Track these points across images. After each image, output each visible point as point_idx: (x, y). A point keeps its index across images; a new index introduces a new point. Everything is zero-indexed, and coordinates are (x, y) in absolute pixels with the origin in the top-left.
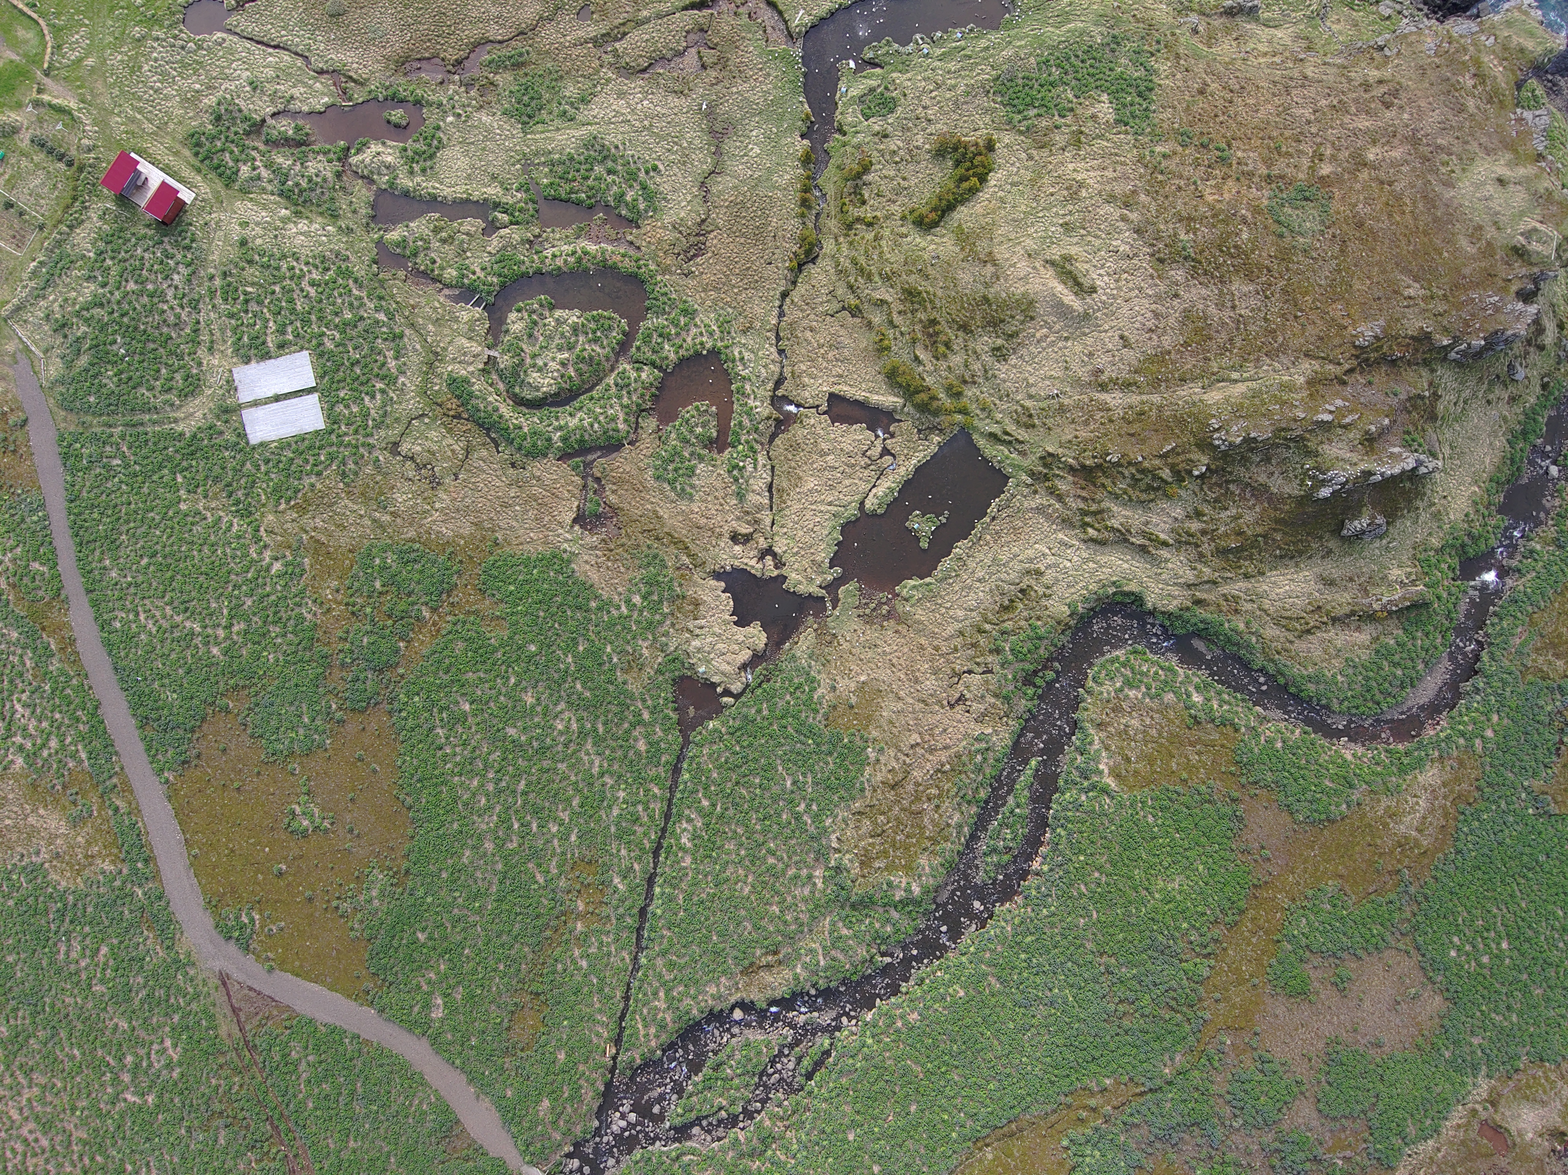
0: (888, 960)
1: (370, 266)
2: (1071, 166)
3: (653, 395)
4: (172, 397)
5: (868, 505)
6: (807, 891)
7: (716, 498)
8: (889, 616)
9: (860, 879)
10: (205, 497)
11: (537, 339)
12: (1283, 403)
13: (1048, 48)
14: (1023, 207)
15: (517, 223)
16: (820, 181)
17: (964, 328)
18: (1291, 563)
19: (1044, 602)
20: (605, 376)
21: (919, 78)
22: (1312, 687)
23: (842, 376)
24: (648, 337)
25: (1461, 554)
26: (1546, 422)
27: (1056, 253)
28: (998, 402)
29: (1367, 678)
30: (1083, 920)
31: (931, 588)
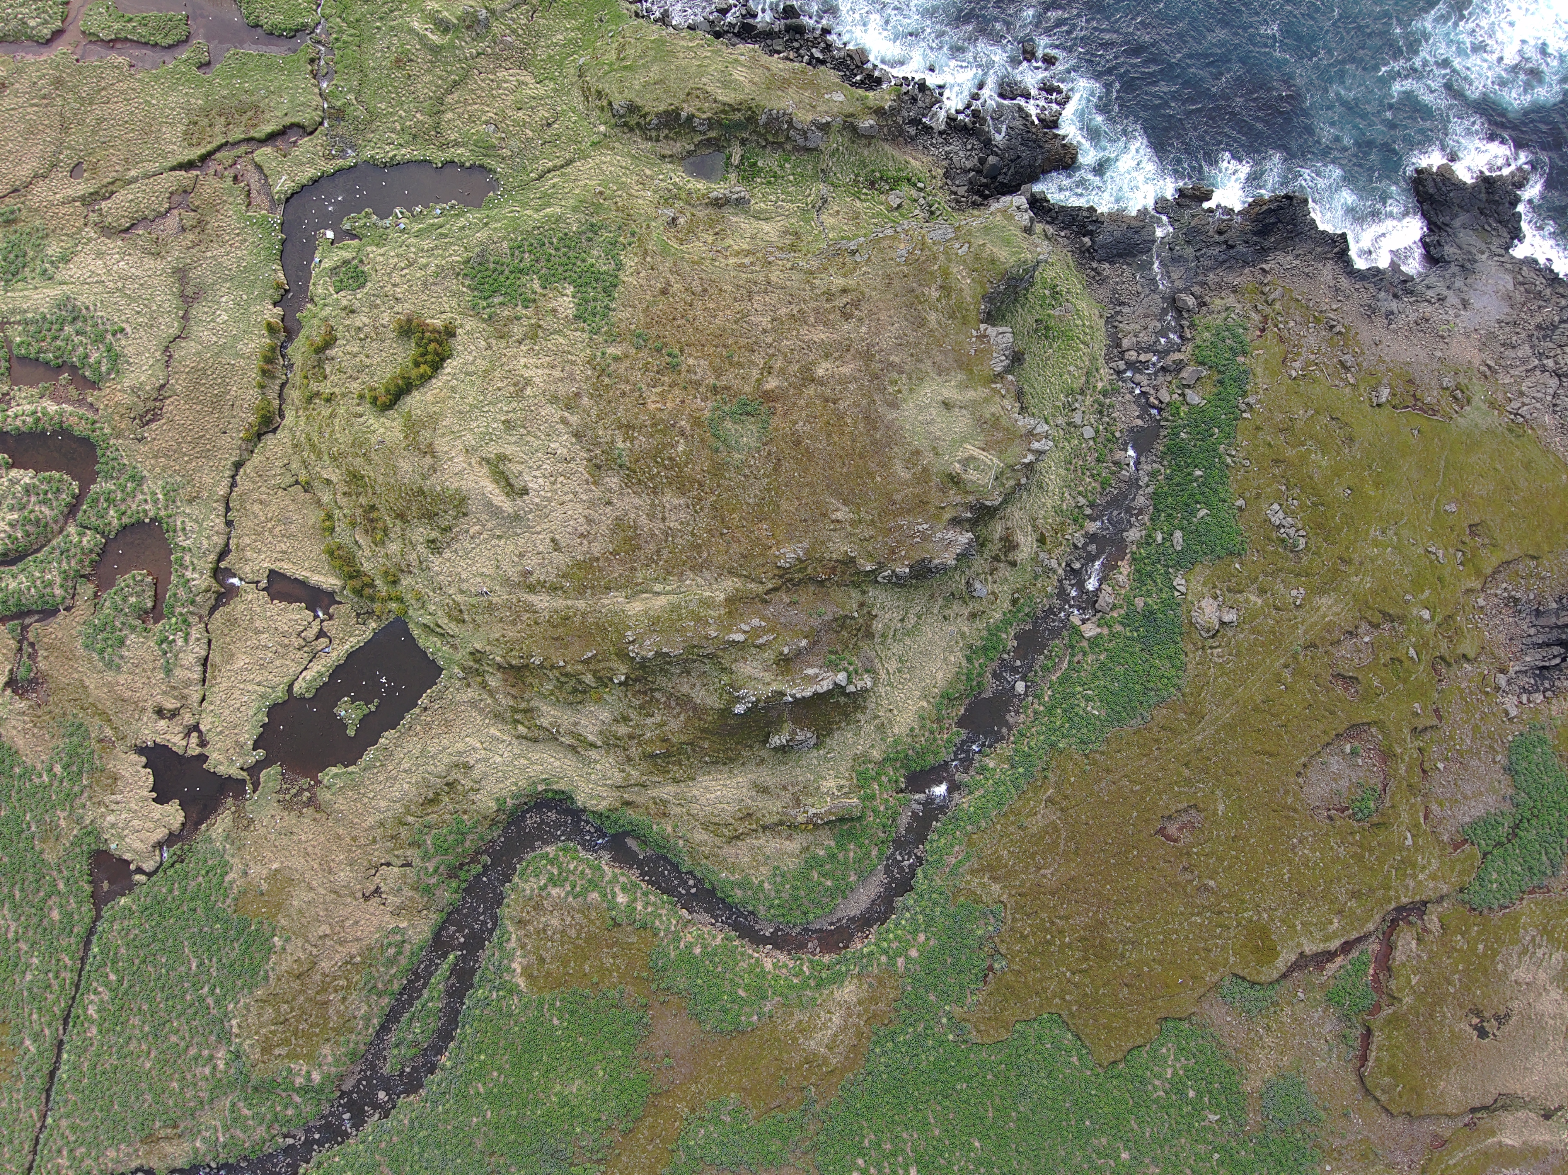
0: (290, 1141)
2: (523, 361)
3: (92, 561)
5: (296, 688)
7: (144, 670)
8: (308, 804)
9: (261, 1065)
12: (699, 619)
13: (523, 232)
14: (470, 400)
16: (289, 351)
17: (401, 516)
18: (725, 769)
19: (471, 796)
20: (54, 537)
21: (392, 254)
22: (739, 893)
23: (285, 553)
24: (96, 501)
25: (907, 767)
26: (1016, 637)
27: (492, 450)
28: (431, 594)
29: (795, 888)
30: (475, 1120)
31: (353, 776)
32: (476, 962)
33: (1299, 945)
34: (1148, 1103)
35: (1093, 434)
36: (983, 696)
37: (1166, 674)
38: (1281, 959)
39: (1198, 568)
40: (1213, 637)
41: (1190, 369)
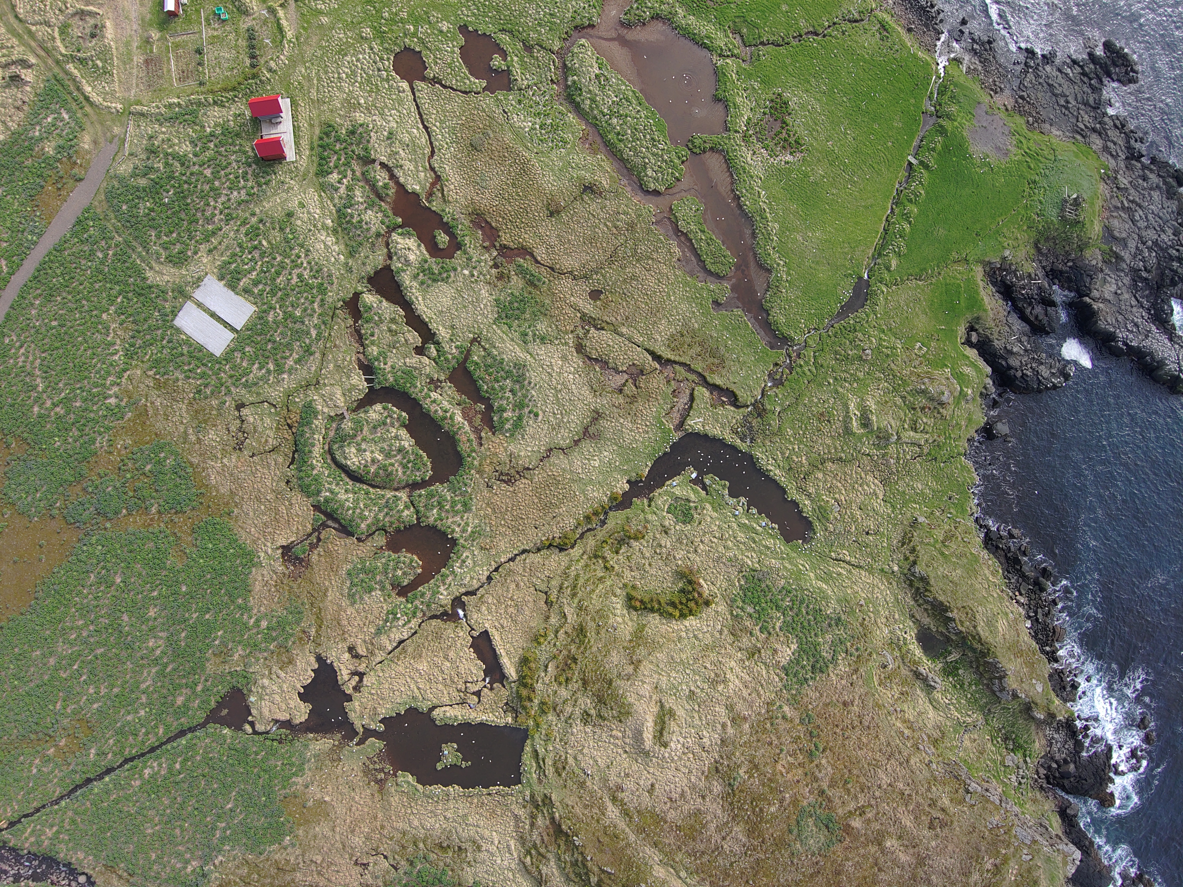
1: (339, 300)
2: (732, 664)
3: (398, 528)
4: (164, 254)
5: (435, 713)
7: (366, 617)
8: (377, 782)
10: (121, 324)
11: (376, 433)
13: (798, 585)
14: (684, 656)
15: (436, 363)
16: (611, 514)
17: (585, 683)
19: (464, 865)
20: (389, 489)
21: (717, 523)
23: (503, 628)
24: (432, 495)
27: (670, 702)
28: (558, 740)
31: (416, 793)
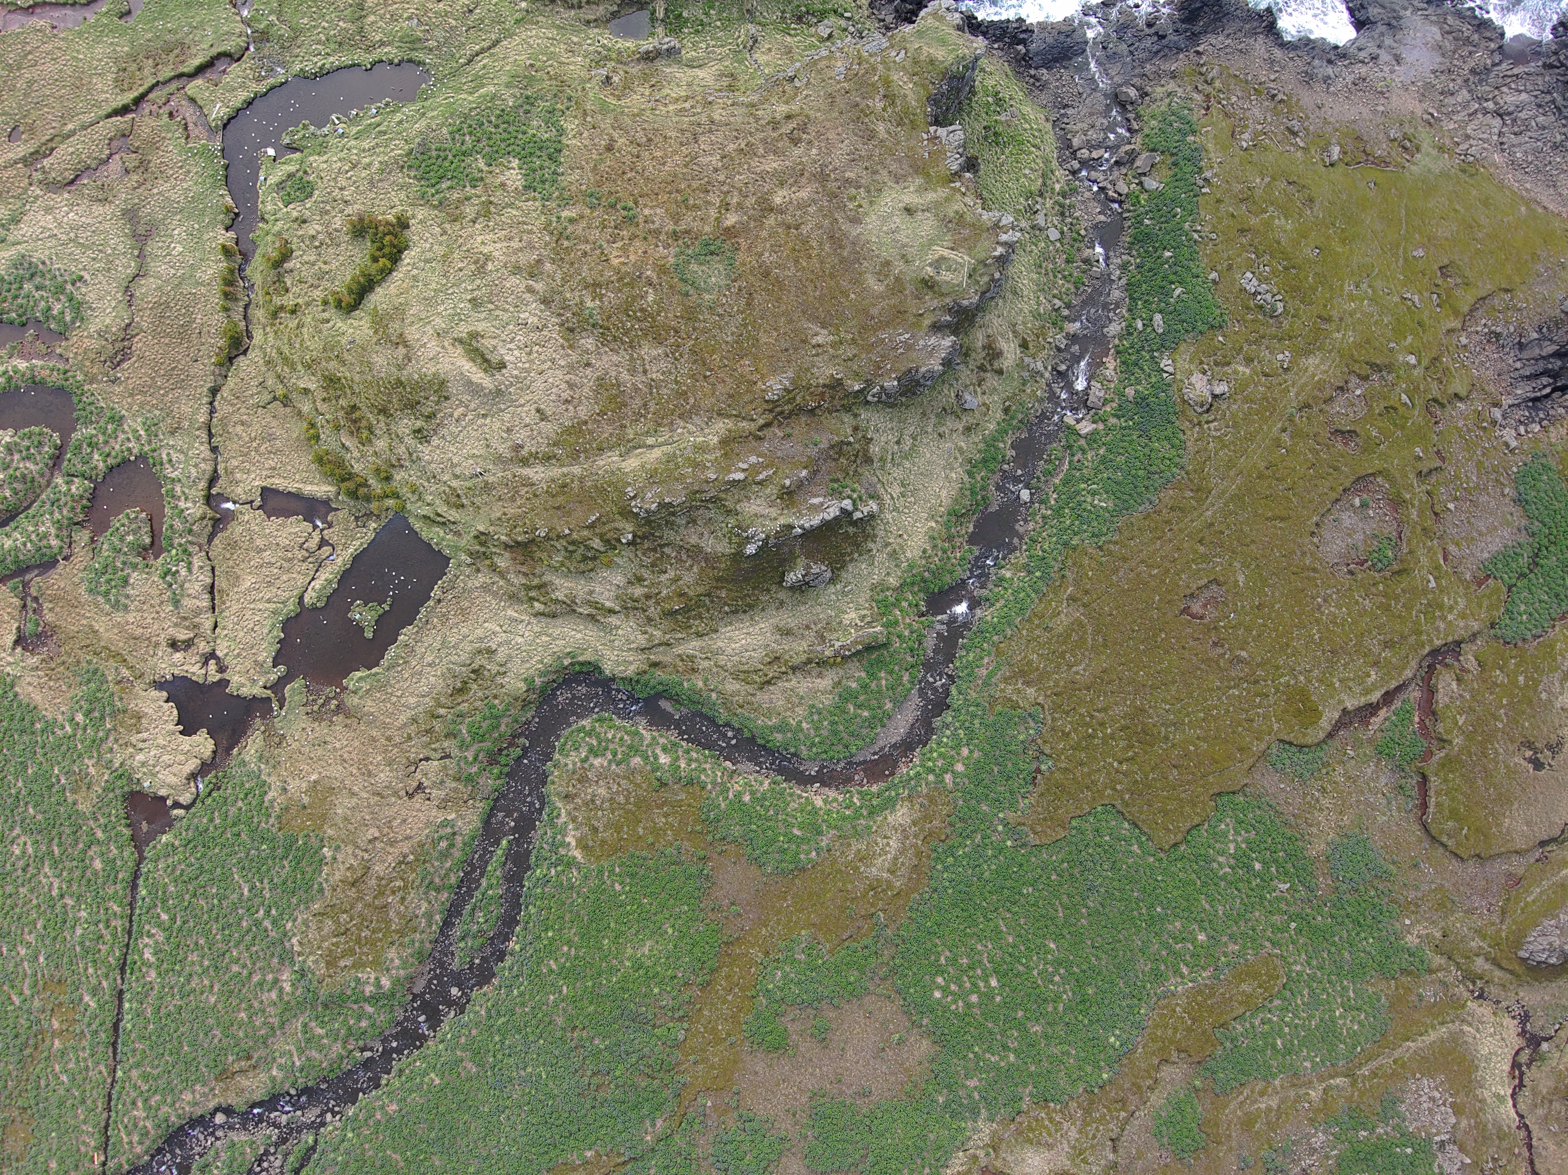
2: (479, 239)
3: (84, 507)
5: (307, 599)
6: (274, 995)
7: (152, 606)
8: (337, 712)
9: (328, 980)
12: (696, 465)
13: (460, 116)
14: (434, 286)
16: (248, 272)
17: (384, 411)
18: (746, 617)
19: (499, 680)
20: (42, 492)
21: (335, 159)
22: (779, 737)
23: (275, 469)
24: (79, 447)
25: (925, 590)
26: (1013, 447)
27: (464, 330)
28: (426, 484)
29: (832, 723)
30: (552, 997)
31: (378, 677)
32: (530, 843)
33: (1340, 702)
34: (1216, 880)
35: (1058, 236)
36: (990, 510)
37: (1167, 456)
38: (1324, 718)
39: (1183, 347)
40: (1208, 411)
41: (1144, 155)
